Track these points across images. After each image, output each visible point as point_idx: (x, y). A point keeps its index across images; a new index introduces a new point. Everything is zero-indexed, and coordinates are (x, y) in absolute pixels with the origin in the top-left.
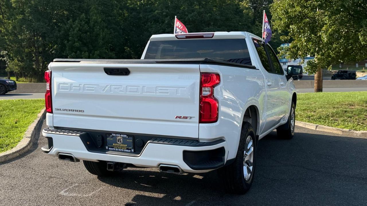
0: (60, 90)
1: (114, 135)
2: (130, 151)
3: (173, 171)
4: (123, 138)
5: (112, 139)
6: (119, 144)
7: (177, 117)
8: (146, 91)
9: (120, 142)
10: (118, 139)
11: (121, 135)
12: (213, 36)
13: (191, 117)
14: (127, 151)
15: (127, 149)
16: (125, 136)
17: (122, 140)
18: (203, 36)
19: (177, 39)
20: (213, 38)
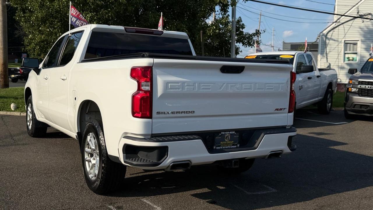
0: (168, 90)
1: (223, 133)
2: (236, 146)
4: (231, 134)
5: (220, 138)
6: (226, 141)
7: (276, 109)
8: (257, 88)
9: (228, 139)
10: (226, 136)
11: (230, 133)
12: (162, 34)
13: (284, 109)
14: (233, 147)
15: (233, 145)
16: (234, 132)
17: (230, 137)
18: (153, 33)
19: (125, 32)
20: (162, 36)
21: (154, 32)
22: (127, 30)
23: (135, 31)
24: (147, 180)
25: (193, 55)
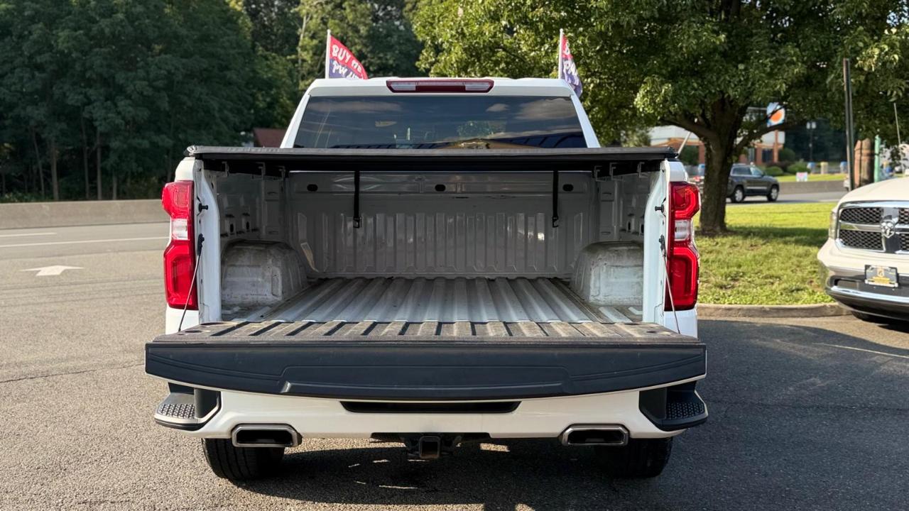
3: (602, 440)
12: (491, 88)
18: (464, 87)
19: (390, 93)
20: (490, 93)
21: (468, 86)
22: (392, 86)
23: (414, 89)
24: (383, 461)
25: (589, 147)
